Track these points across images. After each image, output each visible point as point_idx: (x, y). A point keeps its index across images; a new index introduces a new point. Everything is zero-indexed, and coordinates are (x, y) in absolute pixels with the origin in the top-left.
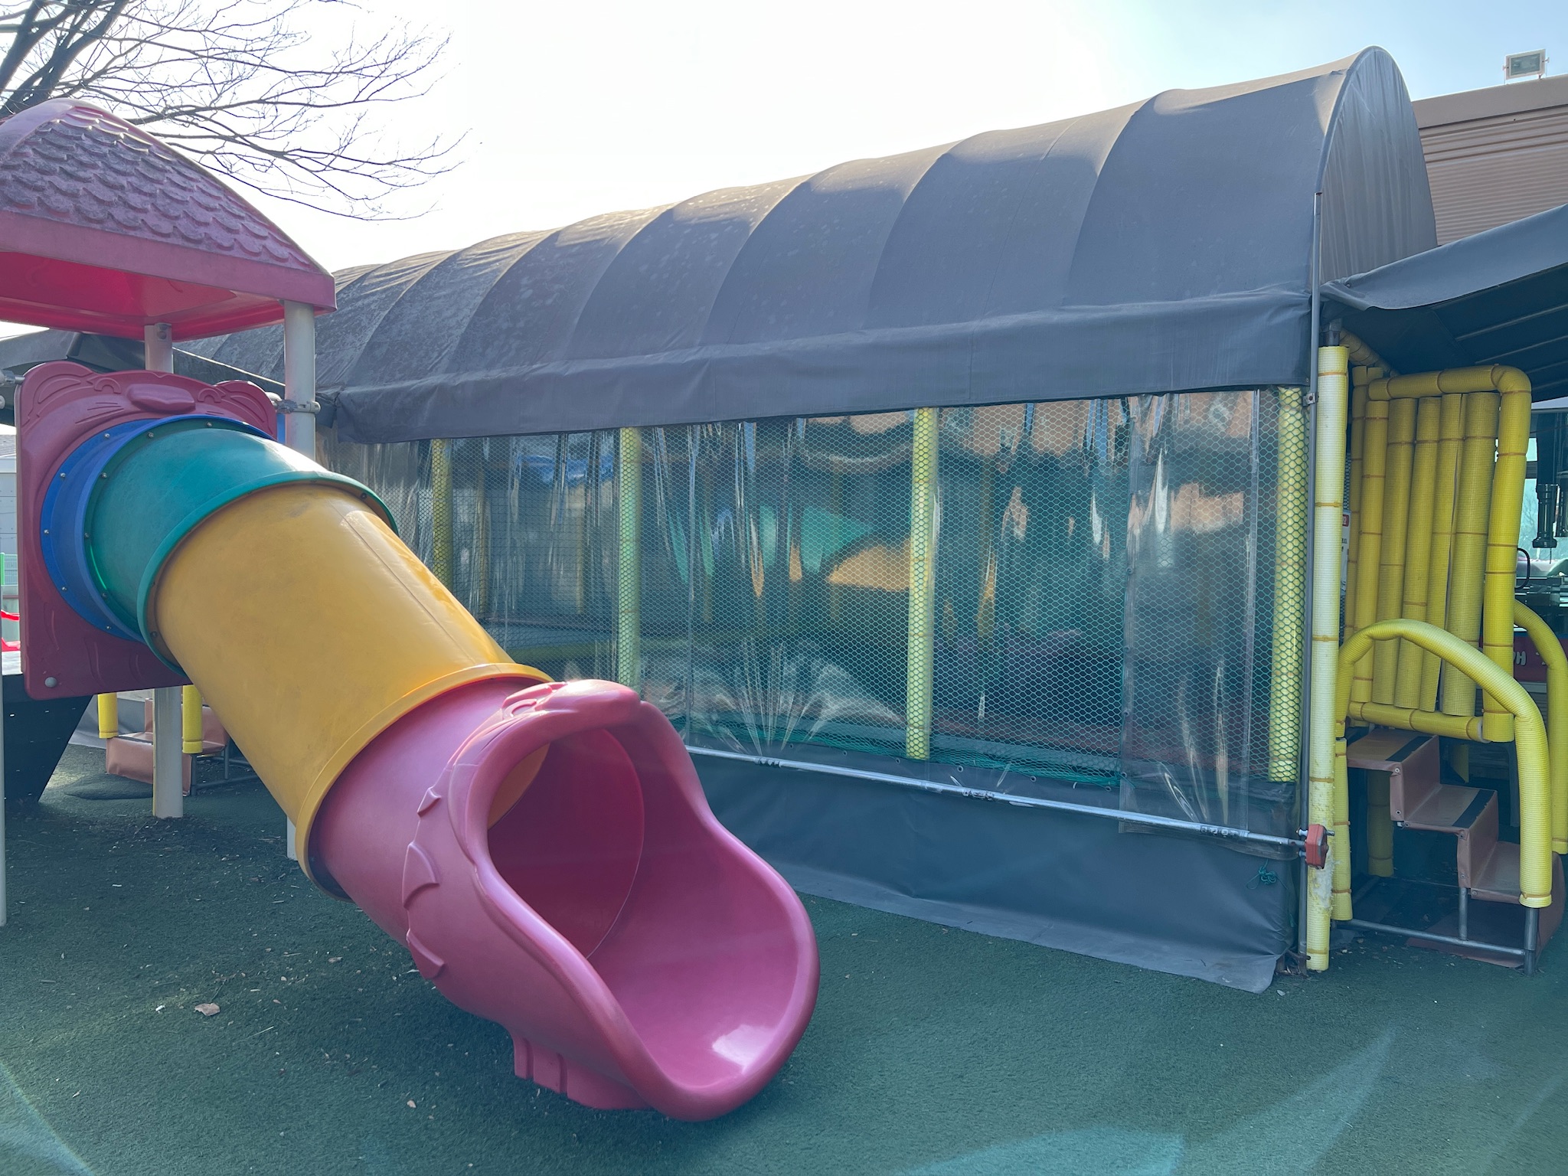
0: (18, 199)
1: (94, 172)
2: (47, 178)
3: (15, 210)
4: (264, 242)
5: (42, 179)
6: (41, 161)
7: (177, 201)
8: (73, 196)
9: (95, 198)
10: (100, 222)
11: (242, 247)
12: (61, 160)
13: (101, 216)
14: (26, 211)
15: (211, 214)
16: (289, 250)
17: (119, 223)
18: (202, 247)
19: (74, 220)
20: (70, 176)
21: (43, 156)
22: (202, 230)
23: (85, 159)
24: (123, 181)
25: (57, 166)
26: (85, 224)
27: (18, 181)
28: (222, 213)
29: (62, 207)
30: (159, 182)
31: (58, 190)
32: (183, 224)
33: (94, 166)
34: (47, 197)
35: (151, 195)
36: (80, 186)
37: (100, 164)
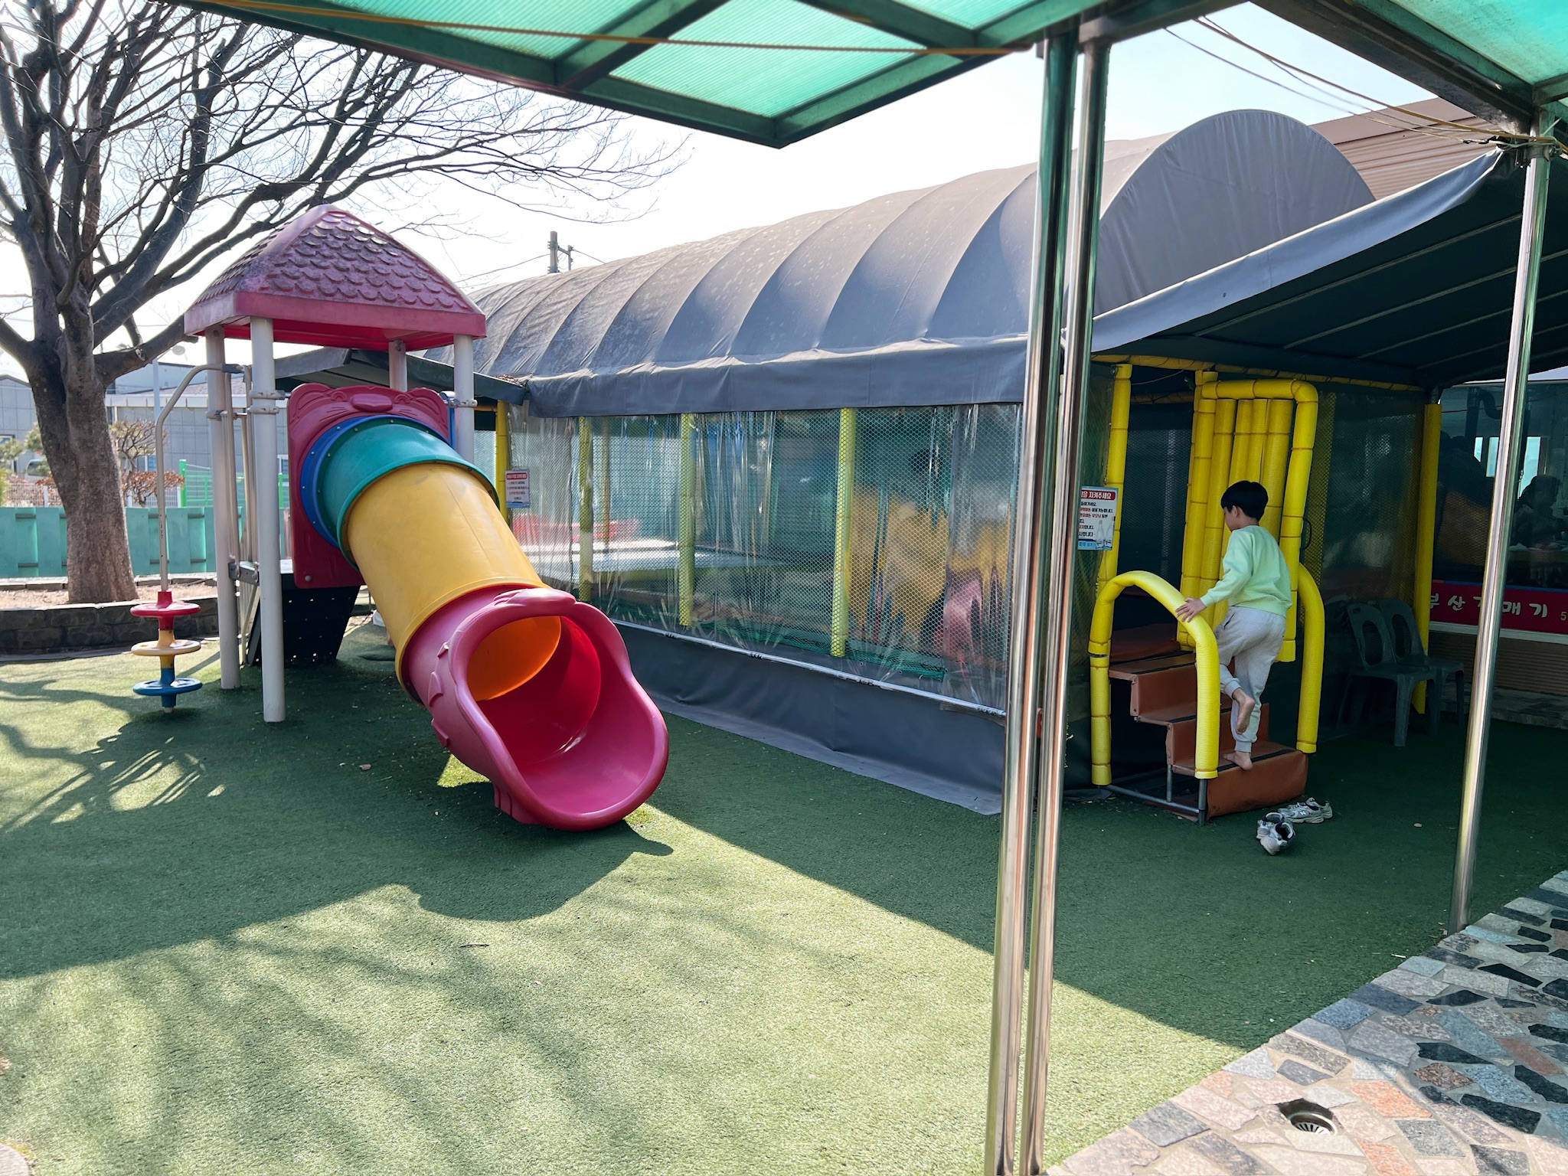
0: (283, 286)
1: (331, 261)
2: (301, 270)
3: (282, 293)
4: (437, 296)
5: (298, 271)
6: (299, 258)
7: (382, 274)
8: (316, 280)
9: (330, 279)
10: (331, 295)
11: (422, 301)
12: (311, 256)
13: (333, 291)
14: (288, 294)
15: (404, 280)
16: (455, 299)
17: (343, 294)
18: (395, 305)
19: (317, 296)
20: (316, 266)
21: (301, 254)
22: (396, 292)
23: (327, 253)
24: (349, 265)
25: (308, 260)
26: (323, 297)
27: (284, 274)
28: (412, 279)
29: (309, 288)
30: (372, 262)
31: (308, 277)
32: (385, 291)
33: (331, 257)
34: (301, 282)
35: (365, 272)
36: (321, 272)
37: (335, 254)
